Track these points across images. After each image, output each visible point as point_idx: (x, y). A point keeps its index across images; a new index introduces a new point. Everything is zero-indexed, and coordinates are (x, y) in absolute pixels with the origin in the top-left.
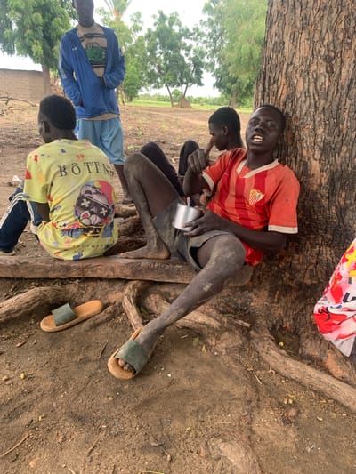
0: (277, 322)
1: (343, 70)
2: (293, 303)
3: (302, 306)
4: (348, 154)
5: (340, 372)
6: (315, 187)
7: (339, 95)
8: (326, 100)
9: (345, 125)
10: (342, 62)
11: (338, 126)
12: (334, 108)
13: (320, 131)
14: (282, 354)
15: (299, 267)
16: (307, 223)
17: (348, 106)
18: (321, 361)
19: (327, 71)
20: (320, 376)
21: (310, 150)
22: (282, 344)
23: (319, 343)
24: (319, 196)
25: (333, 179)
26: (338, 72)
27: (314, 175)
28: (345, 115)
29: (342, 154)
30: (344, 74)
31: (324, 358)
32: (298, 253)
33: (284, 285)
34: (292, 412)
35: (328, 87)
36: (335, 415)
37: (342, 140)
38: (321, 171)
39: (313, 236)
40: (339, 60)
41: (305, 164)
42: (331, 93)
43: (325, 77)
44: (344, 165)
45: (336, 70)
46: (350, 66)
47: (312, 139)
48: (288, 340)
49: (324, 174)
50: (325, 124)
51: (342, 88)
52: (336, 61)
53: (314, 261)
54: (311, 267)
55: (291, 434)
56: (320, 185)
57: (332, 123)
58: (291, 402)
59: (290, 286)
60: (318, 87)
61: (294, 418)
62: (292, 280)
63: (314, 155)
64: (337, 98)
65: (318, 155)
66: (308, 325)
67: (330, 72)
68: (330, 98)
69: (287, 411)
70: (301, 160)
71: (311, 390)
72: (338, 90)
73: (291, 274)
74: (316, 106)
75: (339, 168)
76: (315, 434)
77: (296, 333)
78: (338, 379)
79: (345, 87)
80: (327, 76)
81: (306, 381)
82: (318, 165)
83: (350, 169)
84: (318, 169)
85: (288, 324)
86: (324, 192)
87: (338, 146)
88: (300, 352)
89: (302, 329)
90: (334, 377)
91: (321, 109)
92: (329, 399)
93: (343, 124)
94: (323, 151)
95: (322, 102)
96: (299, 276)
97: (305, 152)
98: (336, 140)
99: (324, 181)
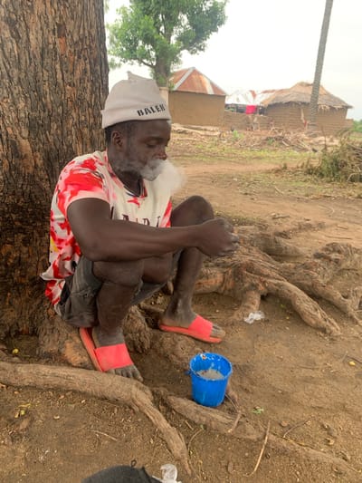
0: (11, 328)
1: (31, 37)
2: (27, 301)
3: (38, 301)
4: (59, 131)
5: (79, 358)
6: (31, 170)
7: (33, 64)
8: (20, 69)
9: (48, 100)
10: (27, 27)
11: (40, 100)
12: (31, 79)
13: (21, 105)
14: (13, 363)
15: (29, 260)
16: (30, 210)
17: (46, 78)
18: (60, 353)
19: (12, 36)
20: (54, 371)
21: (15, 128)
22: (16, 351)
23: (56, 336)
24: (37, 179)
25: (49, 159)
26: (25, 38)
27: (26, 156)
28: (46, 87)
29: (52, 131)
30: (33, 42)
31: (62, 350)
32: (26, 246)
33: (15, 284)
34: (25, 424)
35: (18, 55)
36: (73, 406)
37: (50, 116)
38: (34, 151)
39: (39, 224)
40: (23, 24)
41: (14, 144)
42: (23, 62)
43: (12, 42)
44: (58, 144)
45: (23, 35)
46: (37, 32)
47: (14, 115)
48: (24, 343)
49: (38, 154)
50: (26, 98)
51: (35, 57)
52: (20, 25)
53: (45, 251)
54: (43, 257)
55: (22, 450)
56: (36, 167)
57: (33, 96)
58: (23, 413)
59: (22, 284)
60: (7, 54)
61: (27, 429)
62: (24, 277)
63: (20, 133)
64: (32, 69)
65: (25, 134)
66: (46, 321)
67: (18, 38)
68: (23, 67)
69: (18, 425)
70: (7, 140)
71: (48, 389)
72: (30, 59)
73: (21, 270)
74: (9, 76)
75: (54, 147)
76: (50, 438)
77: (35, 333)
78: (76, 367)
79: (38, 57)
80: (14, 41)
81: (41, 382)
82: (28, 144)
83: (65, 147)
84: (29, 149)
85: (25, 326)
86: (42, 174)
87: (46, 123)
88: (37, 352)
89: (40, 327)
90: (73, 366)
91: (16, 79)
92: (68, 391)
93: (45, 98)
94: (31, 128)
95: (16, 71)
96: (31, 270)
97: (10, 130)
98: (42, 114)
99: (40, 162)
